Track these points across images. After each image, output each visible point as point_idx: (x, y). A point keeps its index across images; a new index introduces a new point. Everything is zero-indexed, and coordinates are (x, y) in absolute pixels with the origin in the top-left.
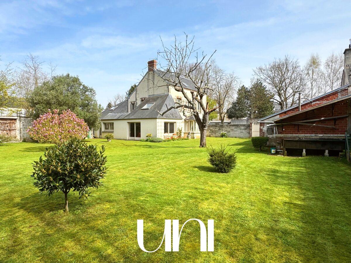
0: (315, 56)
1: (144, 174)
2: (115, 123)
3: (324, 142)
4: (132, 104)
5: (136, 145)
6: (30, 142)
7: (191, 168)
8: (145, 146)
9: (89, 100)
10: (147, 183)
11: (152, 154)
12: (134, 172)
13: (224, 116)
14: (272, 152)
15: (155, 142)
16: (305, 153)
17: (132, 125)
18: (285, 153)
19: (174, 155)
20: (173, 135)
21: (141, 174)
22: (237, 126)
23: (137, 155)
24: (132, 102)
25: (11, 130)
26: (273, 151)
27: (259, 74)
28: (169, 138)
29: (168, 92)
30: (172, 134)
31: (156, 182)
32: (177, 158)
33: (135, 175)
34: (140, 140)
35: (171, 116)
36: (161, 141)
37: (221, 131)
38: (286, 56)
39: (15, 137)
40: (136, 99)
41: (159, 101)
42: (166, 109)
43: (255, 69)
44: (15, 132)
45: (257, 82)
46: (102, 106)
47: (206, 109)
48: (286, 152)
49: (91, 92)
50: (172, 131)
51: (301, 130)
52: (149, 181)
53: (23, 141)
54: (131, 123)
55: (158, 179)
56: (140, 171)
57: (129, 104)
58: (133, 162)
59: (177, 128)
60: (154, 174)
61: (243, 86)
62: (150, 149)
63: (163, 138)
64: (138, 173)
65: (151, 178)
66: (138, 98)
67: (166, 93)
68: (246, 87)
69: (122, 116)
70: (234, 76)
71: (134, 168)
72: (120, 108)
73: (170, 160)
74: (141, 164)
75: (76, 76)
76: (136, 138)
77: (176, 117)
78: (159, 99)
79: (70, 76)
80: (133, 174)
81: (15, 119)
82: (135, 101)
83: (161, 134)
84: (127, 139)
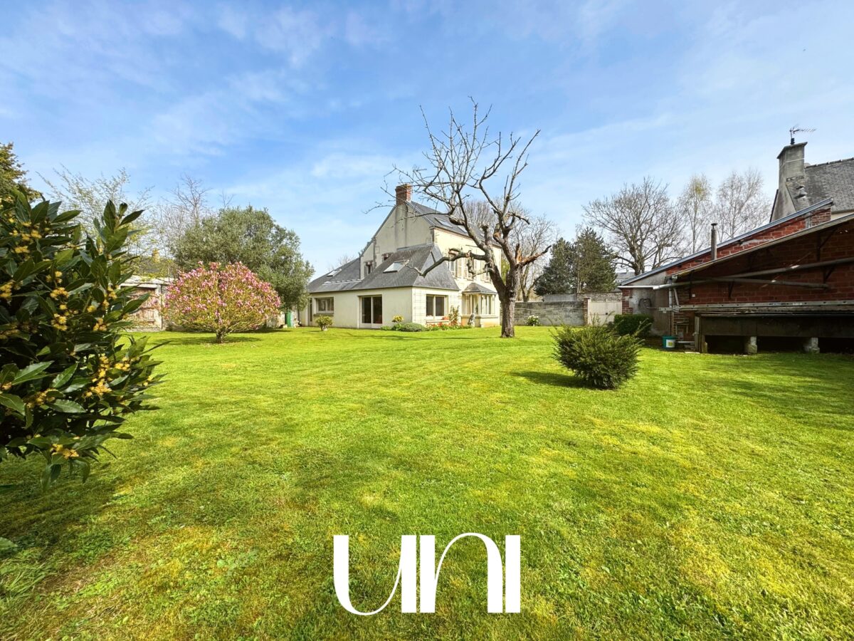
0: (699, 177)
1: (384, 390)
2: (337, 298)
3: (807, 320)
4: (367, 265)
5: (373, 336)
6: (179, 331)
7: (509, 378)
8: (388, 337)
9: (288, 254)
10: (391, 419)
11: (405, 350)
12: (359, 385)
13: (529, 292)
14: (667, 346)
15: (409, 331)
16: (756, 346)
17: (366, 301)
18: (704, 346)
19: (452, 350)
20: (443, 319)
21: (376, 392)
22: (559, 304)
23: (372, 351)
24: (367, 263)
25: (145, 309)
26: (669, 343)
27: (593, 214)
28: (436, 324)
29: (433, 240)
30: (441, 317)
31: (421, 416)
32: (459, 355)
33: (360, 392)
34: (382, 329)
35: (438, 283)
36: (420, 330)
37: (528, 314)
38: (646, 178)
39: (153, 322)
40: (375, 257)
41: (415, 258)
42: (433, 263)
43: (587, 205)
44: (152, 313)
45: (587, 233)
46: (310, 265)
47: (516, 258)
48: (706, 344)
49: (291, 239)
50: (440, 312)
51: (736, 295)
52: (400, 413)
53: (167, 330)
54: (365, 298)
55: (425, 405)
56: (374, 384)
57: (363, 266)
58: (362, 363)
59: (450, 307)
60: (412, 390)
61: (562, 239)
62: (401, 342)
63: (424, 324)
64: (369, 389)
65: (404, 401)
66: (377, 255)
67: (429, 244)
68: (566, 242)
69: (349, 286)
70: (547, 220)
71: (362, 375)
72: (345, 273)
73: (446, 359)
74: (379, 367)
75: (263, 210)
76: (373, 325)
77: (447, 286)
78: (416, 254)
79: (254, 209)
80: (356, 389)
81: (153, 289)
82: (372, 259)
83: (419, 316)
84: (358, 326)
